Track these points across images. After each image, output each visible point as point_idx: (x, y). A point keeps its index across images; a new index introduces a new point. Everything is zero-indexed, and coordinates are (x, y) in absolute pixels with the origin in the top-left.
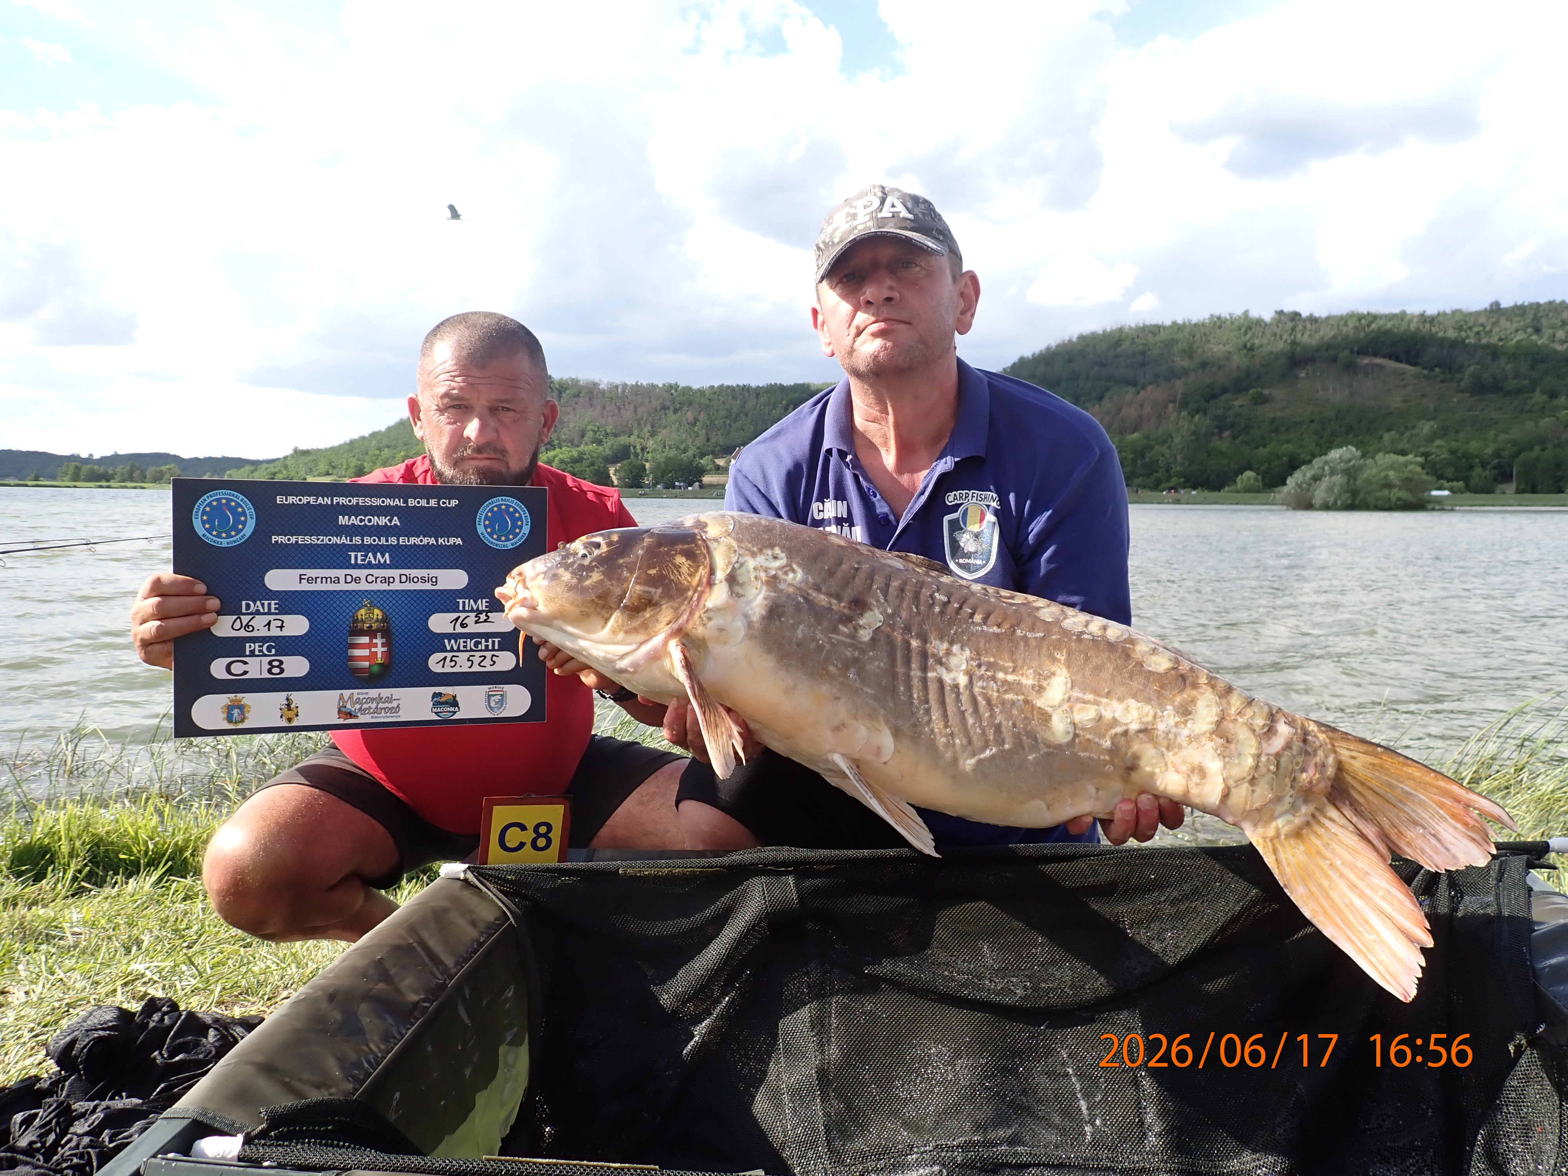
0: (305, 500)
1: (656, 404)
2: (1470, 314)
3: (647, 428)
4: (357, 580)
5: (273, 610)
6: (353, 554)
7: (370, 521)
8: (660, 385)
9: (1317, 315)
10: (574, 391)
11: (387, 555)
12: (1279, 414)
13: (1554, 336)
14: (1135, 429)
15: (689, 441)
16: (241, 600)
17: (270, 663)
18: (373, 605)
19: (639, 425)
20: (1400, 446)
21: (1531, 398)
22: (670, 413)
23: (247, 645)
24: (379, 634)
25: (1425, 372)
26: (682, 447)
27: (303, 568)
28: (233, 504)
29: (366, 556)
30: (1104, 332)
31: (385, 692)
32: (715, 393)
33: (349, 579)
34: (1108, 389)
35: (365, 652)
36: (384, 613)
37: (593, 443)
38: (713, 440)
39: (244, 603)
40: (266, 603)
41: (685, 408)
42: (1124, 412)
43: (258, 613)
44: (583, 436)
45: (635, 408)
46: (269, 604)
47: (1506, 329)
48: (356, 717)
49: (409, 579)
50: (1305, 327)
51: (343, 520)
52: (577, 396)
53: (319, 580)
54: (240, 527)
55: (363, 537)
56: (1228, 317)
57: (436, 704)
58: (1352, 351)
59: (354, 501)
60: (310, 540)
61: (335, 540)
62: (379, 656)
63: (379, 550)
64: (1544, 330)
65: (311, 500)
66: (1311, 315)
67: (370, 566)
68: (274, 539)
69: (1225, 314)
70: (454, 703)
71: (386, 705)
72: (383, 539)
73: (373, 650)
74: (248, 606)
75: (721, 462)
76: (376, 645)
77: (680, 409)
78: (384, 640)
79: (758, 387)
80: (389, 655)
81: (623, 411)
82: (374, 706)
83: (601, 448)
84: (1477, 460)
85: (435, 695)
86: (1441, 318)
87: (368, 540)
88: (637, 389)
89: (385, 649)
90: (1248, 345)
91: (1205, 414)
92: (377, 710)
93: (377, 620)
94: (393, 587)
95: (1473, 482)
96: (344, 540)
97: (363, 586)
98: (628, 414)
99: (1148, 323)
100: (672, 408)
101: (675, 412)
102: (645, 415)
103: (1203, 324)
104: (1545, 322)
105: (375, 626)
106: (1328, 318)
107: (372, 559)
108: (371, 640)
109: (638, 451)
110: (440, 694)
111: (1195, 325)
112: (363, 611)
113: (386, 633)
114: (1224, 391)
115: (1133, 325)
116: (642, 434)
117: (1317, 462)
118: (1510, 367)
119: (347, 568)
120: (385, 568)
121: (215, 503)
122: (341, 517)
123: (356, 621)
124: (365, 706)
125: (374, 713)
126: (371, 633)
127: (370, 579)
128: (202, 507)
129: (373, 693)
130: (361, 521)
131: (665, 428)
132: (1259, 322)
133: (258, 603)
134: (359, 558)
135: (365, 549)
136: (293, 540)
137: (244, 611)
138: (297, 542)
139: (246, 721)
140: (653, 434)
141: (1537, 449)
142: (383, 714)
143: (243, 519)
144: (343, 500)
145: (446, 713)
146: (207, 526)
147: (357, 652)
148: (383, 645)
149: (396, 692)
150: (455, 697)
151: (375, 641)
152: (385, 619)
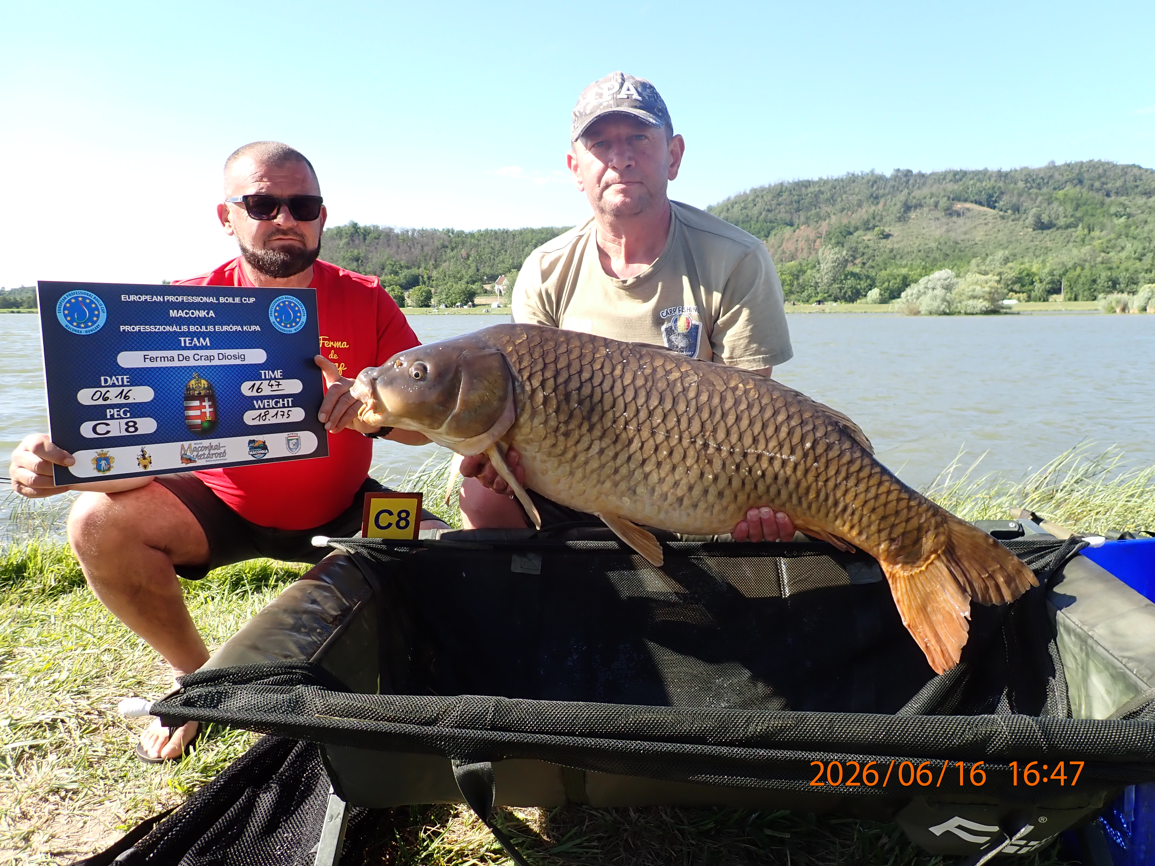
0: (143, 298)
1: (438, 243)
2: (1034, 170)
3: (432, 262)
4: (187, 358)
5: (125, 383)
6: (182, 339)
7: (193, 314)
8: (441, 230)
9: (923, 172)
10: (375, 235)
11: (207, 339)
12: (896, 246)
13: (1092, 185)
14: (793, 258)
15: (464, 272)
16: (100, 376)
17: (127, 424)
18: (200, 377)
19: (426, 260)
20: (983, 268)
21: (1076, 232)
22: (449, 251)
23: (108, 411)
24: (206, 399)
25: (1001, 213)
26: (459, 276)
27: (146, 350)
28: (88, 301)
29: (192, 340)
30: (770, 185)
31: (214, 442)
32: (482, 235)
33: (181, 358)
34: (773, 228)
35: (197, 413)
36: (209, 383)
37: (391, 274)
38: (482, 271)
39: (102, 378)
40: (120, 377)
41: (460, 246)
42: (784, 246)
43: (114, 385)
44: (383, 269)
45: (422, 246)
46: (122, 379)
47: (1058, 181)
48: (195, 461)
49: (225, 357)
50: (916, 181)
51: (173, 313)
52: (378, 238)
53: (159, 359)
54: (95, 319)
55: (188, 326)
56: (860, 174)
57: (252, 449)
58: (949, 198)
59: (180, 299)
60: (149, 329)
61: (168, 328)
62: (208, 415)
63: (201, 336)
64: (1085, 182)
65: (148, 298)
66: (920, 172)
67: (195, 348)
68: (122, 328)
69: (858, 172)
70: (264, 447)
71: (216, 451)
72: (204, 327)
73: (203, 410)
74: (106, 381)
75: (487, 287)
76: (205, 407)
77: (456, 247)
78: (210, 403)
79: (514, 230)
80: (215, 413)
81: (413, 250)
82: (207, 452)
83: (397, 278)
84: (1037, 278)
85: (251, 442)
86: (1012, 174)
87: (193, 328)
88: (423, 233)
89: (211, 410)
90: (874, 195)
91: (843, 246)
92: (209, 456)
93: (204, 388)
94: (214, 363)
95: (1033, 294)
96: (175, 329)
97: (192, 363)
98: (416, 251)
99: (801, 179)
100: (450, 247)
101: (452, 250)
102: (430, 253)
103: (842, 180)
104: (1086, 176)
105: (203, 393)
106: (933, 174)
107: (197, 343)
108: (201, 403)
109: (426, 279)
110: (254, 441)
111: (836, 180)
112: (193, 382)
113: (211, 397)
114: (857, 229)
115: (791, 181)
116: (428, 267)
117: (923, 281)
118: (1061, 209)
119: (179, 349)
120: (207, 349)
121: (73, 301)
122: (171, 311)
123: (188, 389)
124: (201, 453)
125: (207, 457)
126: (200, 398)
127: (197, 357)
128: (63, 304)
129: (206, 443)
130: (186, 314)
131: (445, 261)
132: (882, 178)
133: (114, 378)
134: (187, 342)
135: (192, 335)
136: (137, 328)
137: (103, 384)
138: (140, 330)
139: (112, 469)
140: (436, 267)
141: (1078, 269)
142: (214, 458)
143: (96, 312)
144: (172, 299)
145: (259, 454)
146: (69, 318)
147: (192, 413)
148: (210, 407)
149: (223, 441)
150: (264, 442)
151: (204, 404)
152: (210, 387)
